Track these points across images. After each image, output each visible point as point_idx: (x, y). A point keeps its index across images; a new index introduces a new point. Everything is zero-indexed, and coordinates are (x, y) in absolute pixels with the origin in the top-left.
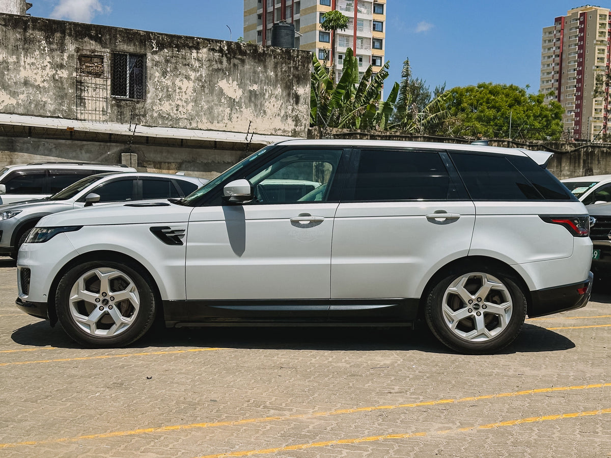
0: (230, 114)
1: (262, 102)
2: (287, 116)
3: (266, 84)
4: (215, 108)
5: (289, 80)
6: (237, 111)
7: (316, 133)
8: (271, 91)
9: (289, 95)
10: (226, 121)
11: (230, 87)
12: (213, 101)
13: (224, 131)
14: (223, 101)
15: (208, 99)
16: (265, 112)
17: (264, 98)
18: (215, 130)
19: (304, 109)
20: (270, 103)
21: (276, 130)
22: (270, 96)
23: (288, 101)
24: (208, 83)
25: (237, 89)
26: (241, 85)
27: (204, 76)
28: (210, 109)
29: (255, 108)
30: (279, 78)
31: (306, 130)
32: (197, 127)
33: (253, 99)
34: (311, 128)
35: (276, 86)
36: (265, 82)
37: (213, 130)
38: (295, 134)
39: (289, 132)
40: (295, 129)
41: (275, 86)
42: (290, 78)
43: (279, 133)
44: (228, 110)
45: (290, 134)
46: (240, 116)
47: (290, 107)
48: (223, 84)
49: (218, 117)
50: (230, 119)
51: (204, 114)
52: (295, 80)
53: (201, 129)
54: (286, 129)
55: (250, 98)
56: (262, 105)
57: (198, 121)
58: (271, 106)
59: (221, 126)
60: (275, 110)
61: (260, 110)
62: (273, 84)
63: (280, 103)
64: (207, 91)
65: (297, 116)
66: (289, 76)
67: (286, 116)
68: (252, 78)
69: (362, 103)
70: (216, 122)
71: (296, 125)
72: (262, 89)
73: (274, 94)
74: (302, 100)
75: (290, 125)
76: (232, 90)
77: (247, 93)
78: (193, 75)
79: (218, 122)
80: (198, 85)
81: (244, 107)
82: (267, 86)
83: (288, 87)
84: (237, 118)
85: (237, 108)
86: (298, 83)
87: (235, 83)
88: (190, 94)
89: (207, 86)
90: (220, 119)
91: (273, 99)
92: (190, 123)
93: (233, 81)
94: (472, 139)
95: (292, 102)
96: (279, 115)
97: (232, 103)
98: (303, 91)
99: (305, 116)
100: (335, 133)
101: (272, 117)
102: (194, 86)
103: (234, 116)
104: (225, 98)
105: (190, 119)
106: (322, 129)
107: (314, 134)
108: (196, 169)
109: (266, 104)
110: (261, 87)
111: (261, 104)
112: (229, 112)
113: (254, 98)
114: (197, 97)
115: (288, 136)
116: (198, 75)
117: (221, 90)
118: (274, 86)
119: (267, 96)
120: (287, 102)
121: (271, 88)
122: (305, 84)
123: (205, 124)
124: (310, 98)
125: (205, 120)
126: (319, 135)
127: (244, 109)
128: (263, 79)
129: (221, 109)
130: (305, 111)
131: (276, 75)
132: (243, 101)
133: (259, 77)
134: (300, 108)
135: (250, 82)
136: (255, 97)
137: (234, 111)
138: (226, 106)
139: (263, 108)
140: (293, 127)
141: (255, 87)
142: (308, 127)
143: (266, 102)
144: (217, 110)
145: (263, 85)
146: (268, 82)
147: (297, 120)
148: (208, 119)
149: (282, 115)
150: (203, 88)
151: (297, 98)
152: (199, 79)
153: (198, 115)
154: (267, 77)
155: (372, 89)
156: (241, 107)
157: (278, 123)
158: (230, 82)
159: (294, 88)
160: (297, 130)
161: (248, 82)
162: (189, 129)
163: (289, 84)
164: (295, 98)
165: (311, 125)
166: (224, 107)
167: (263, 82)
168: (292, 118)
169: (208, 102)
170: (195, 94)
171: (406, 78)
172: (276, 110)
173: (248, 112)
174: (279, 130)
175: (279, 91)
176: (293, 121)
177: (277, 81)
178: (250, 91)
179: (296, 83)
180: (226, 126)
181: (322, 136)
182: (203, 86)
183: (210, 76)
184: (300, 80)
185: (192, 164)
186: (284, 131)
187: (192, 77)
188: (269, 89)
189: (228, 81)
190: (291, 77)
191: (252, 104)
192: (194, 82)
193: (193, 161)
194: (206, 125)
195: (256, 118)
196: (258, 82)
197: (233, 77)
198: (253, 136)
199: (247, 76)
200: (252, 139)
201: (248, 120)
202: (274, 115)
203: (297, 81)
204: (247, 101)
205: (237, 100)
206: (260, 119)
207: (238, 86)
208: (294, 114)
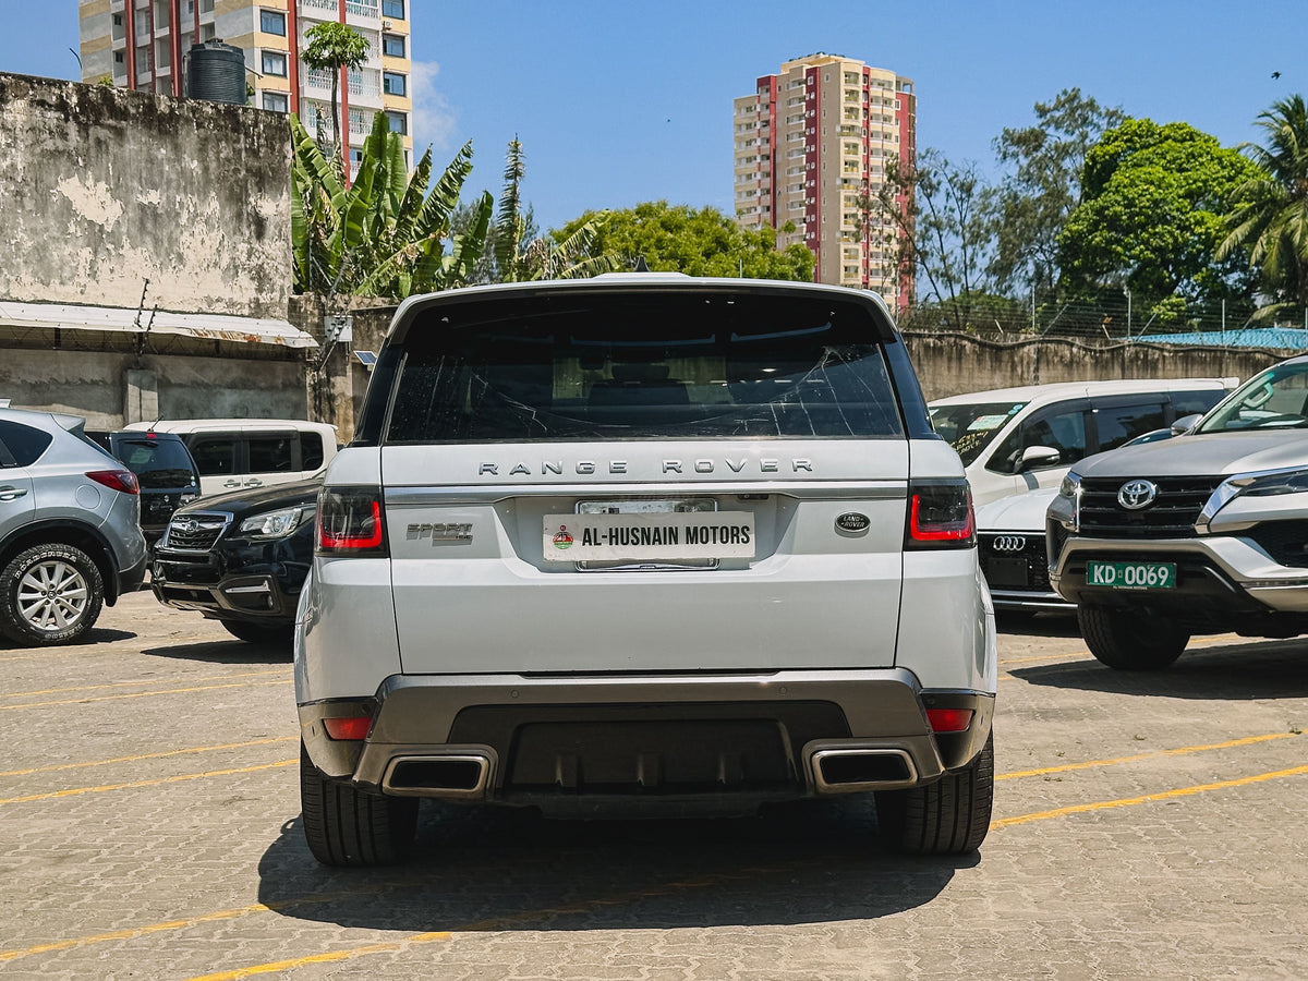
0: (93, 263)
1: (172, 233)
2: (236, 267)
3: (181, 190)
4: (52, 246)
5: (236, 181)
6: (110, 254)
7: (310, 308)
8: (195, 206)
9: (239, 216)
10: (83, 280)
11: (89, 197)
12: (47, 230)
13: (79, 304)
14: (72, 229)
15: (33, 224)
16: (180, 257)
17: (178, 225)
18: (55, 303)
19: (278, 253)
20: (192, 234)
21: (210, 302)
22: (193, 220)
23: (237, 230)
24: (33, 184)
25: (108, 202)
26: (117, 191)
27: (20, 167)
28: (41, 250)
29: (155, 248)
30: (213, 177)
31: (286, 301)
32: (8, 293)
33: (149, 225)
34: (296, 297)
35: (206, 195)
36: (179, 185)
37: (49, 302)
38: (258, 311)
39: (242, 307)
40: (258, 299)
41: (203, 194)
42: (241, 176)
43: (219, 307)
44: (86, 253)
45: (246, 311)
46: (117, 267)
47: (243, 247)
48: (70, 188)
49: (61, 268)
50: (93, 275)
51: (25, 262)
52: (252, 181)
53: (18, 301)
54: (236, 298)
55: (142, 223)
56: (172, 241)
57: (8, 280)
58: (195, 243)
59: (70, 292)
60: (207, 253)
61: (169, 254)
62: (198, 190)
63: (217, 235)
64: (29, 204)
65: (261, 266)
66: (236, 171)
67: (234, 269)
68: (144, 175)
69: (412, 237)
70: (57, 281)
71: (260, 290)
72: (170, 201)
73: (202, 215)
74: (271, 230)
75: (245, 289)
76: (94, 202)
77: (134, 210)
79: (62, 283)
80: (5, 191)
81: (127, 246)
82: (183, 195)
83: (236, 197)
84: (112, 271)
85: (110, 247)
86: (260, 187)
87: (102, 185)
89: (28, 193)
90: (66, 274)
91: (200, 227)
93: (97, 180)
95: (247, 233)
97: (97, 236)
98: (276, 207)
99: (281, 268)
100: (355, 308)
101: (198, 270)
103: (103, 268)
104: (77, 223)
106: (323, 299)
107: (306, 310)
109: (183, 239)
110: (168, 197)
111: (170, 238)
112: (90, 257)
113: (149, 221)
114: (4, 221)
115: (242, 316)
116: (5, 165)
117: (67, 204)
118: (202, 197)
119: (183, 220)
120: (235, 233)
121: (195, 199)
122: (277, 190)
123: (28, 287)
124: (290, 225)
125: (27, 278)
126: (316, 312)
127: (126, 250)
128: (174, 176)
129: (69, 249)
130: (281, 255)
131: (206, 169)
132: (124, 230)
133: (162, 172)
134: (267, 247)
135: (140, 183)
136: (155, 221)
137: (102, 256)
138: (81, 242)
139: (175, 248)
140: (253, 294)
141: (154, 197)
142: (290, 294)
143: (182, 232)
144: (58, 253)
145: (172, 191)
146: (186, 183)
147: (260, 277)
148: (35, 274)
149: (224, 264)
150: (18, 198)
151: (260, 225)
152: (7, 175)
153: (8, 264)
154: (182, 173)
155: (434, 205)
156: (118, 245)
157: (214, 285)
158: (90, 182)
159: (252, 199)
160: (262, 301)
161: (136, 184)
163: (237, 190)
164: (256, 224)
165: (298, 290)
166: (75, 245)
167: (174, 184)
168: (250, 272)
169: (34, 232)
171: (511, 182)
172: (208, 251)
173: (137, 259)
174: (218, 301)
175: (213, 206)
176: (252, 279)
177: (208, 182)
178: (142, 207)
179: (256, 189)
180: (82, 292)
181: (325, 315)
182: (19, 193)
183: (36, 167)
184: (266, 179)
186: (232, 304)
188: (190, 201)
189: (83, 180)
190: (243, 172)
191: (148, 239)
194: (32, 290)
195: (158, 273)
196: (161, 184)
197: (97, 172)
198: (154, 315)
199: (132, 169)
200: (151, 322)
201: (139, 277)
202: (205, 265)
203: (257, 184)
204: (134, 231)
205: (108, 229)
206: (168, 276)
207: (109, 195)
208: (254, 262)
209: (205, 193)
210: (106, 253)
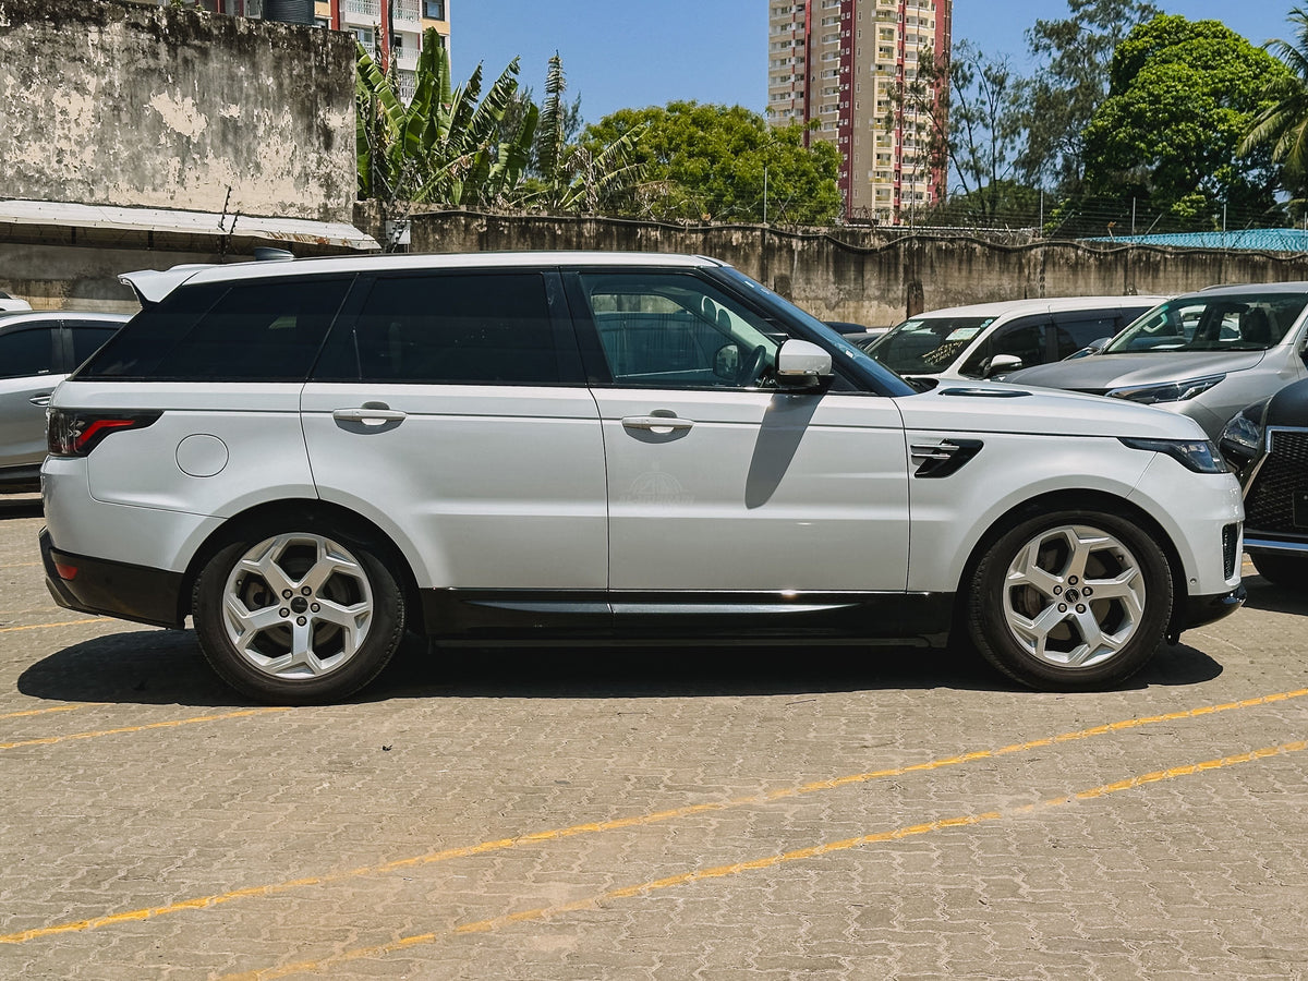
0: (181, 171)
1: (250, 144)
2: (306, 175)
3: (259, 104)
4: (145, 156)
5: (307, 96)
6: (196, 163)
7: (373, 213)
8: (270, 119)
9: (309, 128)
10: (172, 186)
11: (177, 111)
12: (141, 141)
13: (170, 209)
14: (163, 141)
15: (129, 136)
16: (258, 166)
17: (255, 137)
18: (148, 208)
19: (344, 162)
20: (268, 145)
21: (284, 207)
22: (269, 132)
23: (308, 142)
24: (129, 100)
25: (194, 116)
26: (203, 106)
27: (117, 84)
28: (136, 160)
29: (235, 157)
30: (286, 92)
31: (351, 206)
32: (107, 198)
33: (230, 137)
34: (360, 203)
35: (281, 110)
36: (256, 100)
37: (143, 207)
38: (327, 215)
39: (313, 211)
40: (326, 205)
41: (278, 109)
42: (311, 92)
43: (292, 212)
44: (175, 162)
45: (316, 216)
46: (202, 176)
47: (313, 157)
48: (161, 103)
49: (153, 176)
50: (181, 182)
51: (122, 171)
52: (321, 96)
53: (116, 206)
54: (307, 203)
55: (224, 135)
56: (251, 151)
57: (108, 187)
58: (271, 153)
59: (161, 198)
60: (281, 162)
61: (248, 163)
62: (273, 105)
63: (290, 146)
64: (125, 118)
65: (329, 174)
66: (307, 87)
67: (305, 176)
68: (226, 91)
69: (463, 147)
70: (150, 188)
71: (328, 196)
72: (249, 115)
73: (277, 127)
74: (338, 141)
75: (315, 196)
76: (182, 116)
77: (217, 124)
78: (92, 82)
79: (154, 190)
80: (104, 106)
81: (211, 156)
82: (260, 109)
83: (307, 111)
84: (198, 179)
85: (196, 156)
86: (329, 102)
87: (189, 101)
88: (88, 124)
89: (124, 108)
90: (158, 181)
91: (275, 138)
92: (91, 191)
93: (184, 96)
94: (692, 226)
95: (317, 144)
96: (289, 172)
97: (184, 146)
98: (341, 120)
99: (347, 176)
100: (413, 213)
101: (274, 178)
102: (96, 108)
103: (190, 175)
104: (167, 135)
105: (91, 182)
106: (385, 205)
107: (369, 215)
108: (110, 294)
109: (259, 150)
110: (246, 111)
111: (248, 148)
112: (179, 166)
113: (231, 135)
114: (103, 133)
115: (313, 220)
116: (103, 82)
117: (158, 117)
118: (277, 111)
119: (261, 131)
120: (306, 144)
121: (271, 113)
122: (343, 104)
123: (125, 193)
124: (355, 137)
125: (124, 185)
126: (378, 216)
127: (211, 161)
128: (252, 92)
129: (160, 159)
130: (347, 163)
131: (280, 85)
132: (208, 141)
133: (241, 89)
134: (334, 157)
135: (223, 98)
136: (236, 133)
137: (189, 164)
138: (170, 152)
139: (253, 158)
140: (322, 200)
141: (234, 111)
142: (354, 200)
143: (259, 144)
144: (151, 162)
145: (250, 106)
146: (263, 97)
147: (329, 184)
148: (130, 181)
149: (296, 173)
150: (116, 112)
151: (328, 136)
152: (106, 91)
153: (107, 172)
154: (259, 89)
155: (483, 117)
156: (204, 155)
157: (288, 192)
158: (178, 98)
159: (321, 113)
160: (329, 206)
161: (218, 99)
162: (89, 204)
163: (308, 104)
164: (324, 135)
165: (361, 197)
166: (166, 155)
167: (252, 99)
168: (319, 179)
169: (129, 143)
170: (99, 126)
171: (554, 95)
172: (282, 161)
173: (220, 167)
174: (290, 206)
175: (287, 119)
176: (321, 186)
177: (282, 97)
178: (224, 120)
179: (324, 103)
180: (172, 198)
181: (386, 219)
182: (116, 108)
183: (131, 84)
184: (334, 94)
185: (100, 282)
186: (303, 209)
187: (91, 88)
188: (266, 114)
189: (172, 96)
190: (313, 88)
191: (229, 149)
192: (95, 98)
193: (103, 277)
194: (128, 195)
195: (239, 181)
196: (240, 99)
197: (184, 89)
198: (236, 220)
199: (215, 86)
200: (234, 226)
201: (222, 185)
202: (280, 173)
203: (325, 99)
204: (217, 142)
205: (195, 140)
206: (247, 182)
207: (195, 109)
208: (323, 170)
209: (279, 107)
210: (192, 162)
